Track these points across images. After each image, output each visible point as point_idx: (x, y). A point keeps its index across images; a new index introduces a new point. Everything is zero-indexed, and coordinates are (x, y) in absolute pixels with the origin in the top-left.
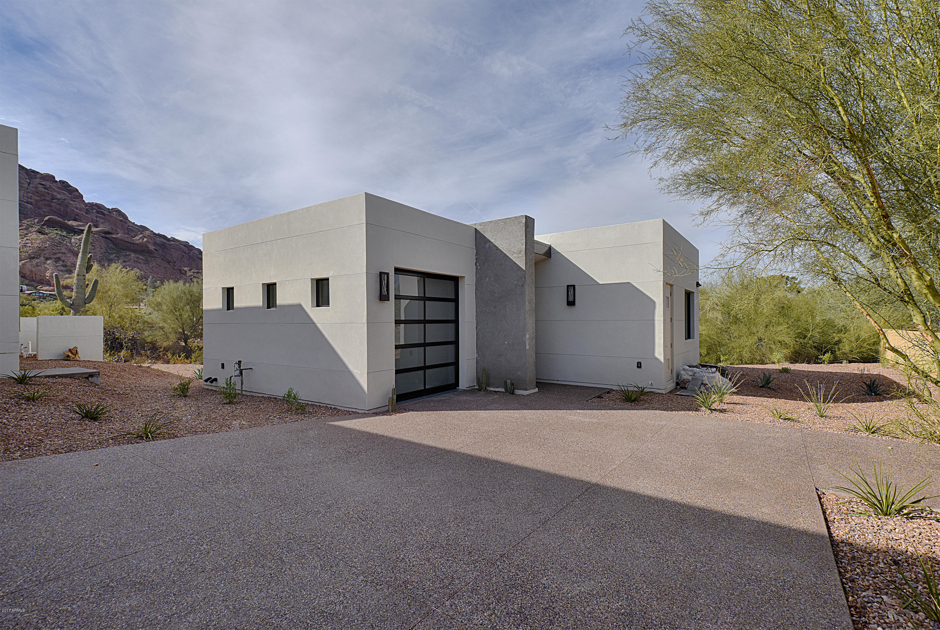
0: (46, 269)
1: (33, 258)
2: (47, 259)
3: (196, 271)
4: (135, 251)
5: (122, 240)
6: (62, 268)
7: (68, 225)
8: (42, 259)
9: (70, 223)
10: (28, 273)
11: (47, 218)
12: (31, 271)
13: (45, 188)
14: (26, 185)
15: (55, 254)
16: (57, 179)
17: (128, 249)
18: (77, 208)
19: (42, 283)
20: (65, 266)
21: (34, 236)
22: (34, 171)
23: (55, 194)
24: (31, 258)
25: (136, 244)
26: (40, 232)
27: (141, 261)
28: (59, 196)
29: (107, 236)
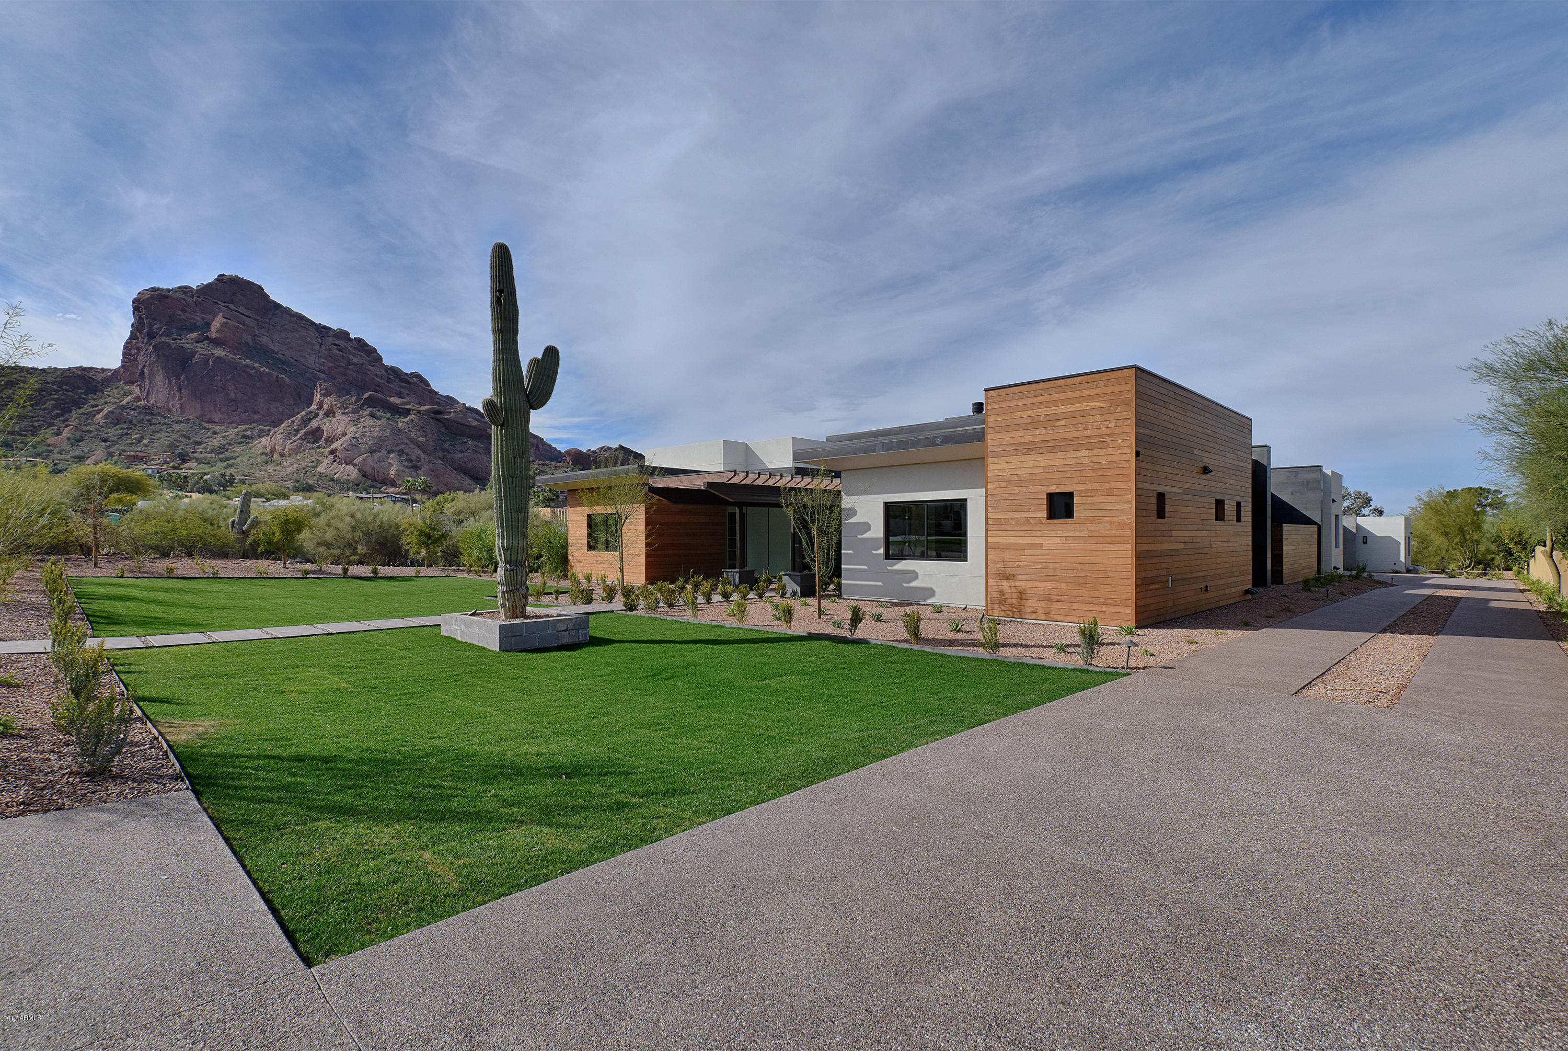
0: (390, 465)
1: (374, 451)
2: (390, 452)
3: (541, 462)
4: (470, 437)
5: (455, 422)
6: (407, 464)
7: (391, 403)
8: (384, 452)
9: (392, 399)
10: (369, 471)
11: (366, 395)
12: (373, 468)
13: (340, 350)
14: (317, 347)
15: (398, 445)
16: (352, 337)
17: (463, 434)
18: (377, 375)
19: (386, 484)
20: (410, 461)
21: (369, 422)
22: (325, 327)
23: (351, 357)
24: (372, 451)
25: (474, 427)
26: (372, 416)
27: (481, 450)
28: (355, 360)
29: (438, 416)
